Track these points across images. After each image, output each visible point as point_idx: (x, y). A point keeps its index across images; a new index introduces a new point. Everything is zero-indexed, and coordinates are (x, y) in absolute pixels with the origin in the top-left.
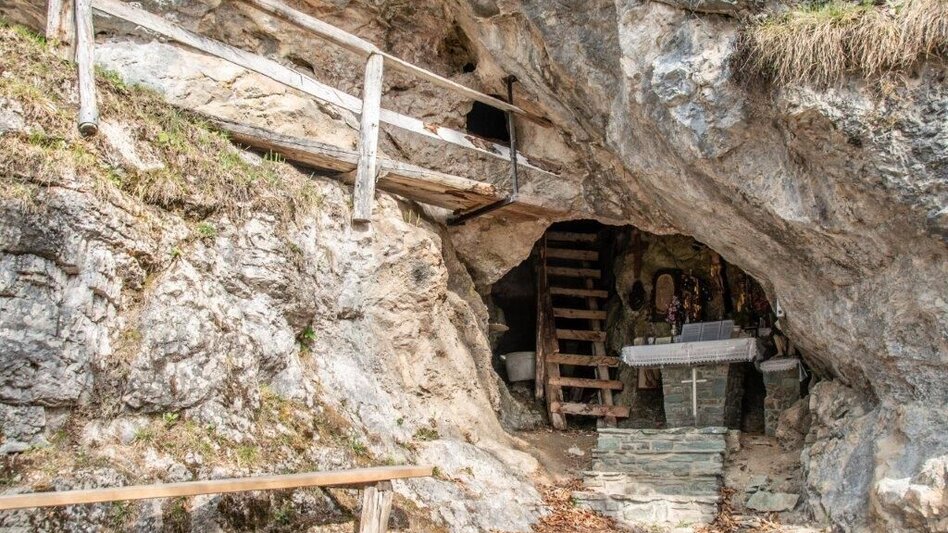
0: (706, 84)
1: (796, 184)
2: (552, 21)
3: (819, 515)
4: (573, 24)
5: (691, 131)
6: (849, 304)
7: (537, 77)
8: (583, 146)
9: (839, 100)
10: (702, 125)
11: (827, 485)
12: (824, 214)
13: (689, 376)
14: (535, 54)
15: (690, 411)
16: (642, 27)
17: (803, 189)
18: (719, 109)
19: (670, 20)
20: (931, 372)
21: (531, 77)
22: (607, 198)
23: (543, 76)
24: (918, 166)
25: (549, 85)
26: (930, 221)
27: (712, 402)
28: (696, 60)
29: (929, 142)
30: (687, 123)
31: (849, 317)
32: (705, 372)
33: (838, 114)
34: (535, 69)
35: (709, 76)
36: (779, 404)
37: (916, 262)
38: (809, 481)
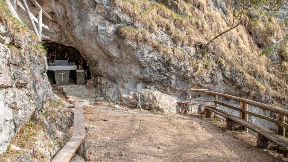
0: (109, 33)
1: (117, 51)
2: (74, 9)
3: (110, 100)
4: (77, 10)
5: (103, 40)
6: (117, 68)
7: (61, 15)
8: (64, 30)
9: (133, 44)
10: (106, 39)
11: (110, 96)
12: (121, 56)
13: (61, 73)
14: (63, 11)
15: (61, 80)
16: (96, 18)
17: (118, 52)
18: (110, 38)
19: (102, 19)
20: (128, 79)
21: (59, 15)
22: (63, 39)
23: (63, 16)
24: (140, 54)
25: (64, 17)
26: (139, 61)
27: (66, 78)
28: (107, 28)
29: (142, 51)
30: (103, 38)
31: (117, 70)
32: (64, 72)
33: (132, 45)
34: (62, 14)
35: (110, 32)
36: (80, 78)
37: (133, 65)
38: (106, 95)
